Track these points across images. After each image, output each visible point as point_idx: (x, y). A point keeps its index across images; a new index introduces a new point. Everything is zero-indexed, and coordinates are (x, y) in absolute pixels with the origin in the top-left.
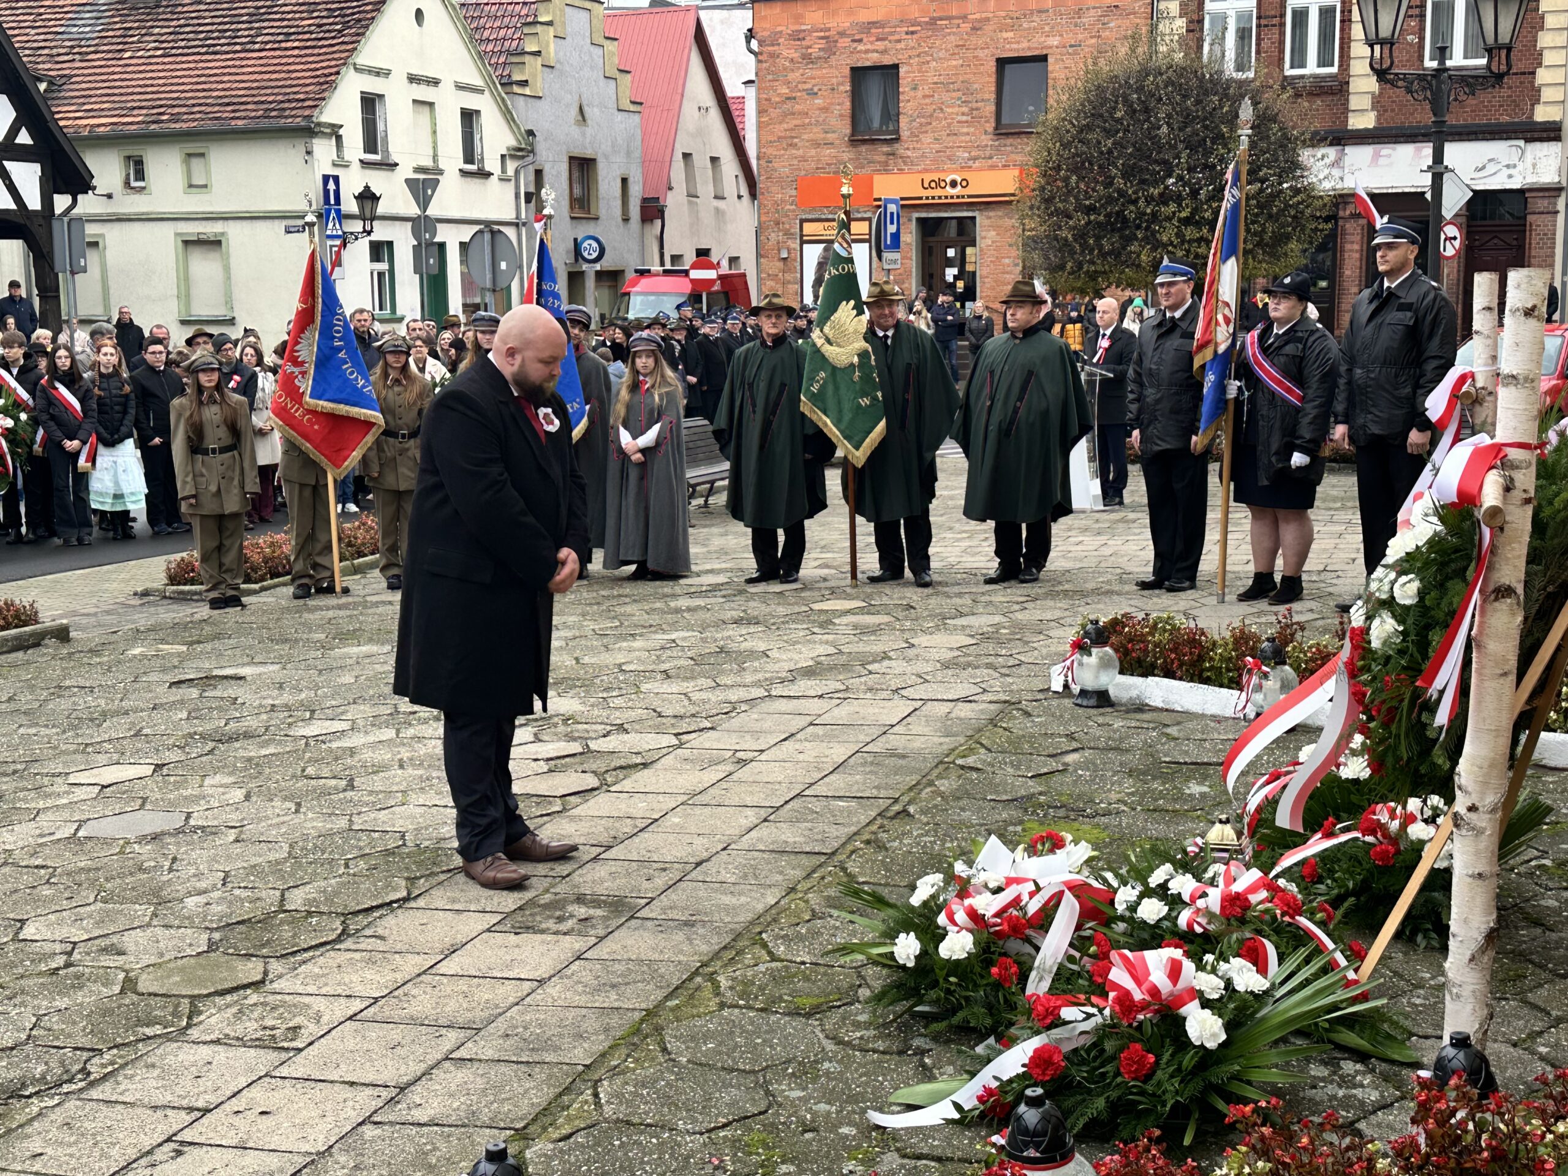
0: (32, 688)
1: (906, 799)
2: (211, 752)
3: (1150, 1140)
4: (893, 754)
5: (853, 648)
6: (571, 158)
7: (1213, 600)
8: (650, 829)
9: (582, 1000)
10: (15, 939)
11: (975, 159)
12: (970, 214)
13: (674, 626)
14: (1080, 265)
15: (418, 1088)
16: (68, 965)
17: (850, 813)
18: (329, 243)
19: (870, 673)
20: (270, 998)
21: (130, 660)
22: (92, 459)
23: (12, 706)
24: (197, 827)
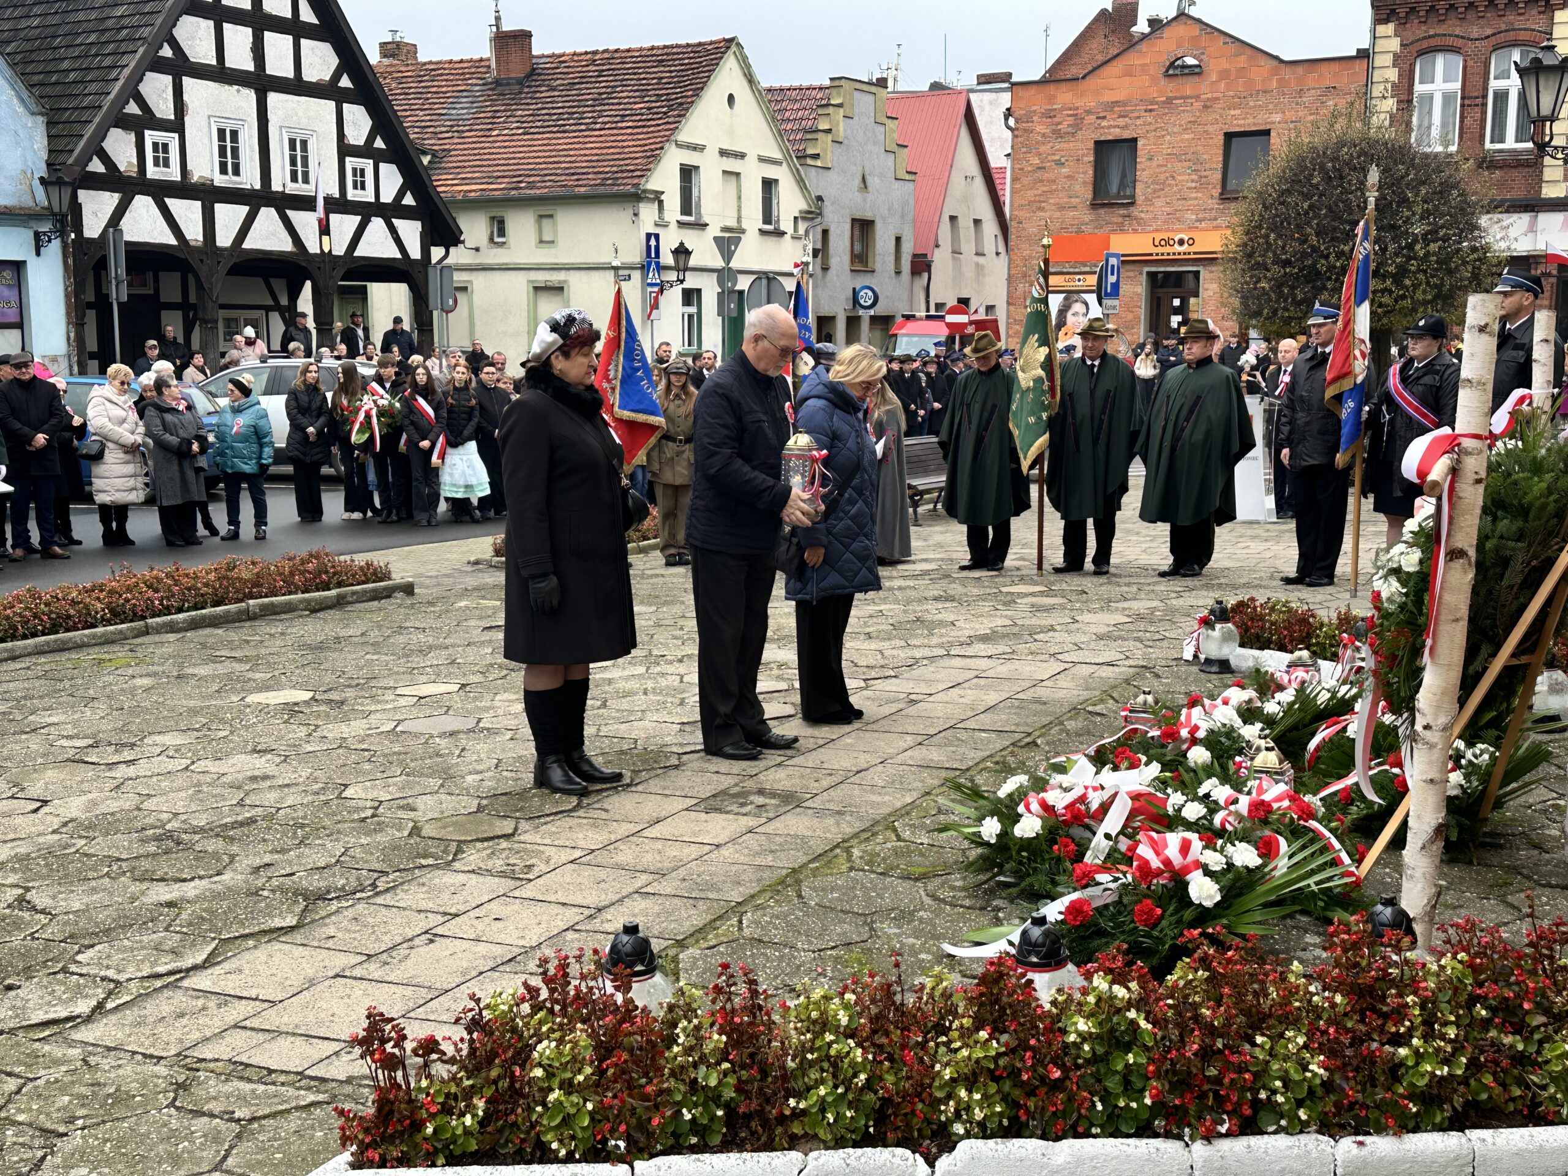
0: (380, 627)
1: (1037, 733)
3: (1118, 950)
4: (1038, 701)
5: (1027, 622)
6: (854, 220)
7: (1348, 595)
9: (742, 859)
10: (339, 797)
11: (1200, 221)
12: (1195, 269)
13: (884, 600)
14: (1275, 312)
15: (612, 909)
16: (373, 816)
17: (989, 741)
18: (649, 289)
19: (1036, 641)
20: (516, 846)
21: (457, 610)
22: (442, 456)
23: (364, 639)
24: (483, 729)
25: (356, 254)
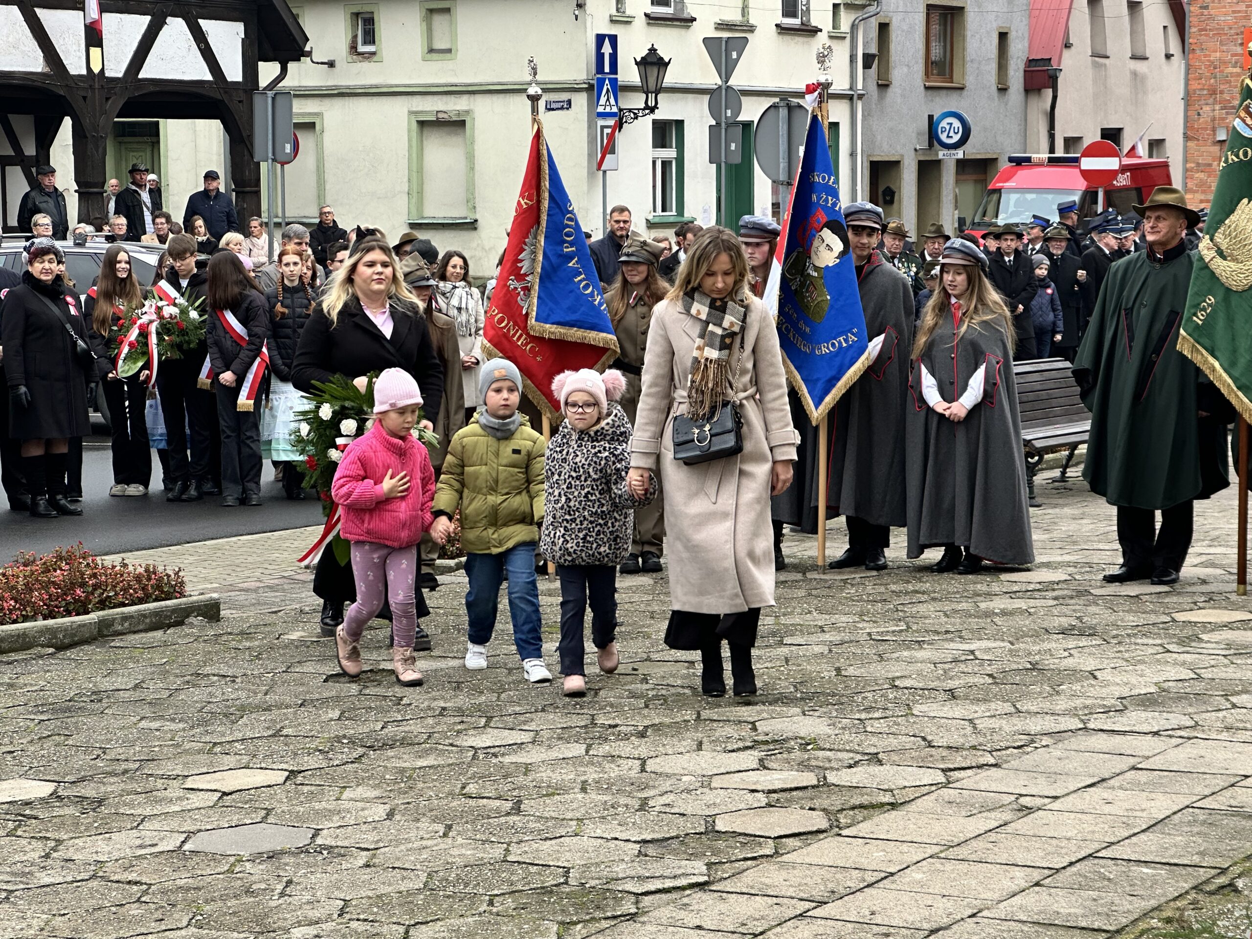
0: (164, 674)
1: (1237, 870)
2: (358, 760)
4: (1237, 812)
5: (1220, 673)
6: (929, 7)
8: (881, 885)
13: (978, 634)
17: (1155, 882)
18: (601, 122)
19: (1234, 706)
21: (286, 647)
24: (324, 847)
25: (141, 75)
